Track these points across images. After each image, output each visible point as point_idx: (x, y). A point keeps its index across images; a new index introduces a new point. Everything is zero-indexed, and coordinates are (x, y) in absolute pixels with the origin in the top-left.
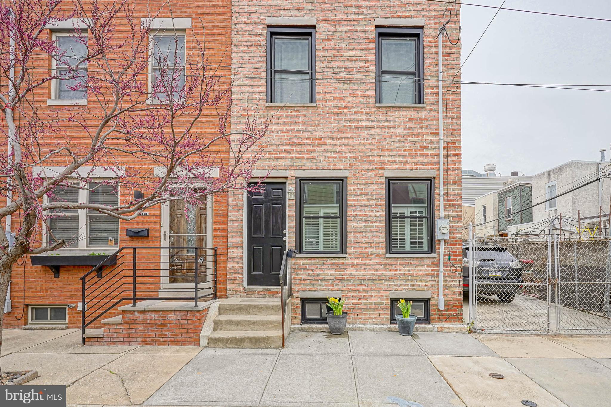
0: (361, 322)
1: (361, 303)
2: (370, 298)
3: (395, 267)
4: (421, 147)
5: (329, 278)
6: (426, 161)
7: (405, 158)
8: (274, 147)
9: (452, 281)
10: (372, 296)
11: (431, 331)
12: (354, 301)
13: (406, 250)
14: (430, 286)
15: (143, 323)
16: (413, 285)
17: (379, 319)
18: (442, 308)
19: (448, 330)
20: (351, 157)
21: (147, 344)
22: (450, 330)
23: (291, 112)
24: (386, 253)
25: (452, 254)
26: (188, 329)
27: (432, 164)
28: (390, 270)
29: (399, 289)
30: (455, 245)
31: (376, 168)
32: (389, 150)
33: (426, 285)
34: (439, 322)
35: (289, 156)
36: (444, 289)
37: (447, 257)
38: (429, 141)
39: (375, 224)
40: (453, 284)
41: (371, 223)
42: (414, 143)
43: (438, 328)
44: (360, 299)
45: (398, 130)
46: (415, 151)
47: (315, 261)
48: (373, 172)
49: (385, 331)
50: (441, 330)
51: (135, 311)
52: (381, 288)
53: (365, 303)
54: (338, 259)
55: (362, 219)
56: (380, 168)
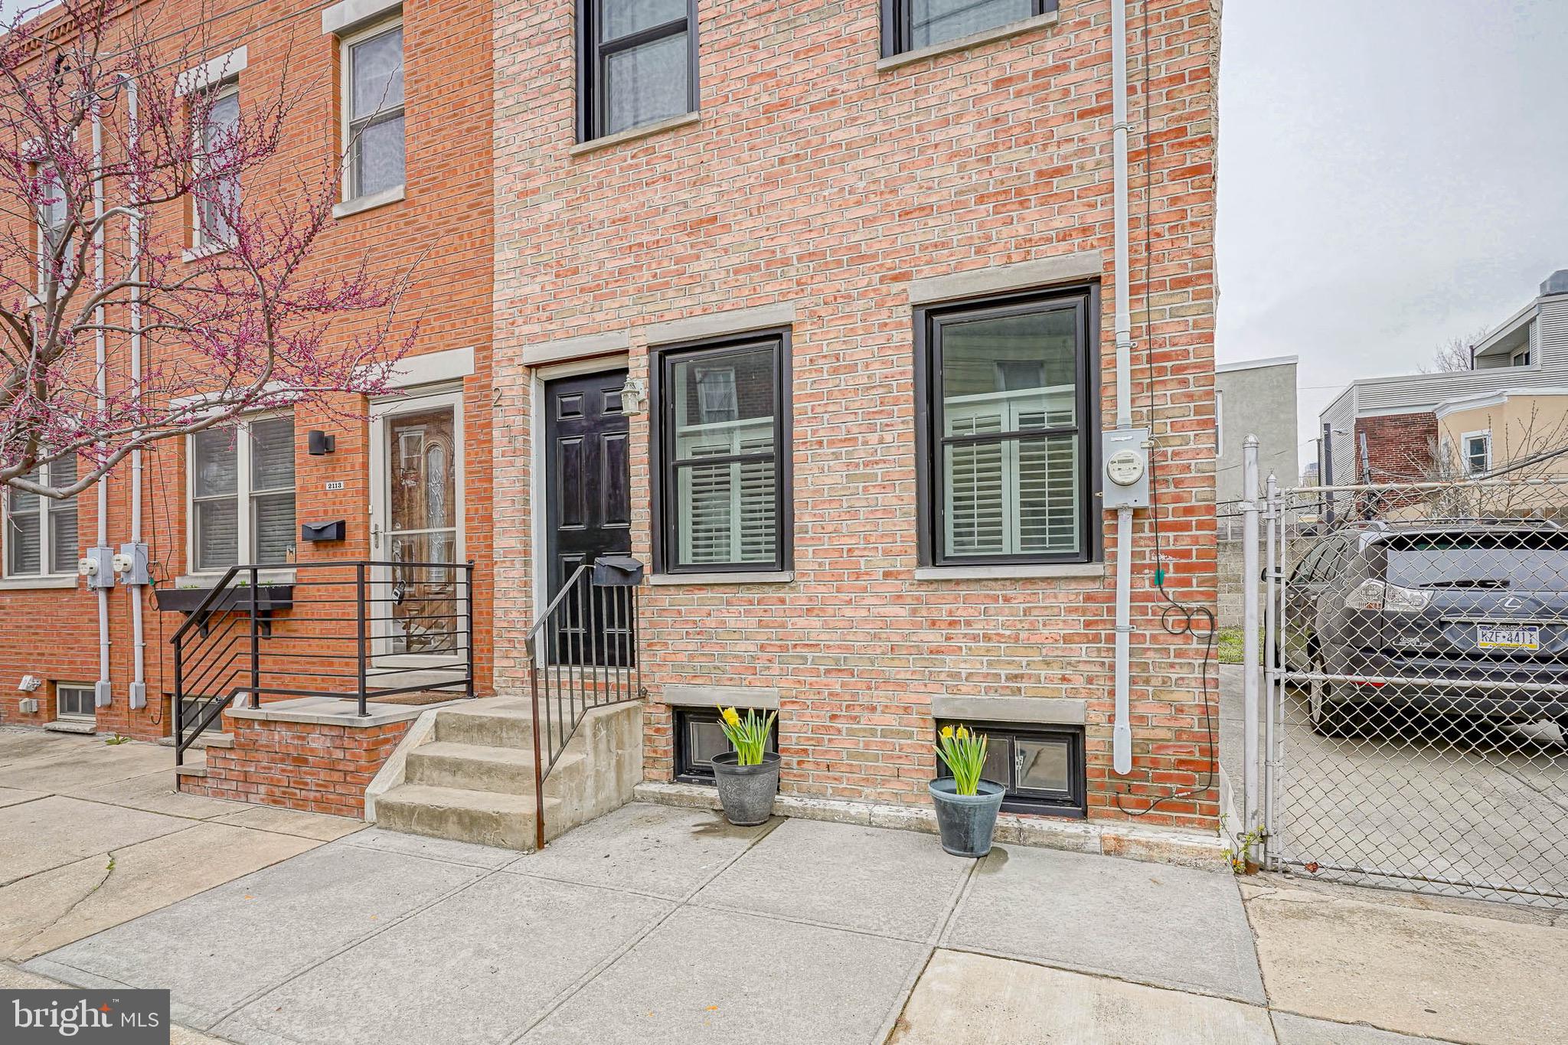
0: (838, 793)
1: (839, 731)
2: (866, 714)
3: (950, 614)
4: (1040, 174)
5: (742, 647)
6: (1059, 222)
7: (980, 227)
8: (593, 268)
9: (1172, 665)
10: (873, 709)
11: (1077, 849)
12: (818, 722)
13: (1006, 551)
14: (1079, 682)
16: (1016, 676)
17: (896, 786)
18: (1123, 766)
19: (1144, 851)
20: (800, 259)
22: (1155, 853)
23: (633, 157)
24: (921, 564)
25: (1171, 561)
26: (346, 773)
27: (1085, 231)
28: (934, 623)
29: (964, 689)
30: (1186, 526)
31: (882, 280)
32: (923, 209)
33: (1064, 679)
34: (1116, 817)
35: (631, 289)
36: (1135, 697)
37: (1149, 574)
38: (1068, 149)
39: (878, 470)
40: (1174, 677)
41: (866, 465)
42: (1015, 165)
43: (1103, 839)
44: (833, 717)
45: (954, 131)
46: (1019, 193)
47: (702, 594)
48: (872, 295)
49: (908, 828)
50: (1116, 849)
52: (902, 685)
53: (851, 732)
54: (766, 588)
55: (837, 456)
56: (896, 278)
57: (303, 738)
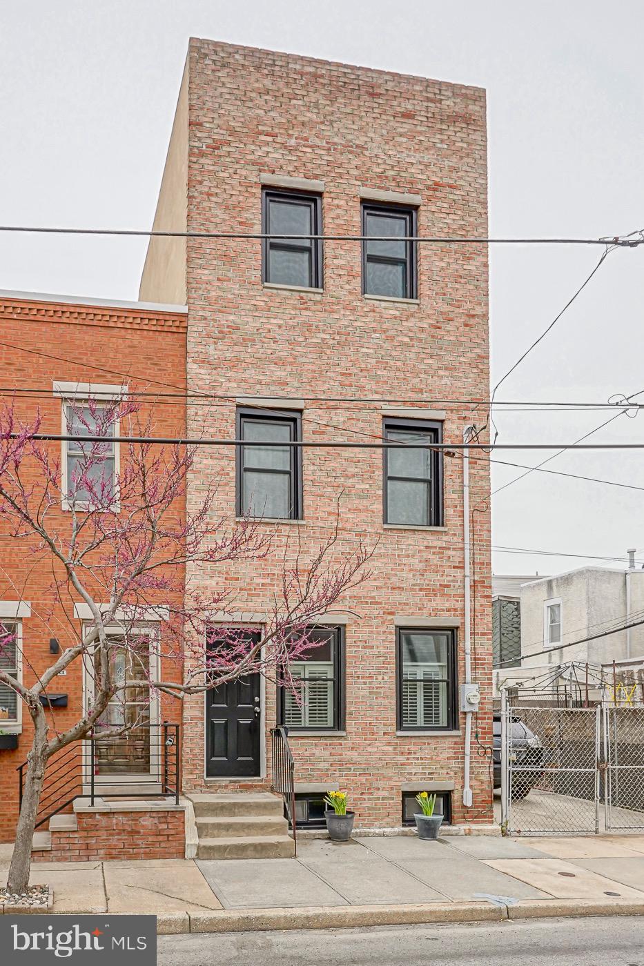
0: (364, 826)
1: (365, 799)
2: (376, 791)
3: (408, 749)
4: (441, 585)
5: (323, 765)
6: (447, 605)
7: (421, 600)
8: (248, 581)
9: (480, 767)
10: (379, 789)
11: (456, 835)
12: (356, 796)
13: (418, 725)
14: (452, 774)
15: (107, 829)
16: (432, 773)
17: (388, 820)
18: (469, 803)
19: (477, 833)
20: (350, 597)
21: (113, 858)
22: (480, 833)
23: (270, 531)
24: (397, 730)
25: (479, 730)
26: (168, 836)
27: (455, 610)
28: (402, 753)
29: (413, 779)
30: (484, 719)
31: (384, 613)
32: (400, 588)
33: (448, 773)
34: (464, 822)
35: (268, 593)
36: (471, 778)
37: (474, 735)
38: (449, 578)
39: (382, 691)
40: (481, 771)
41: (377, 688)
42: (432, 579)
43: (465, 830)
44: (362, 794)
45: (411, 561)
46: (434, 590)
47: (303, 741)
48: (380, 618)
49: (398, 835)
50: (469, 833)
51: (95, 813)
52: (390, 778)
53: (369, 799)
54: (334, 739)
55: (365, 683)
56: (390, 614)
57: (137, 820)
